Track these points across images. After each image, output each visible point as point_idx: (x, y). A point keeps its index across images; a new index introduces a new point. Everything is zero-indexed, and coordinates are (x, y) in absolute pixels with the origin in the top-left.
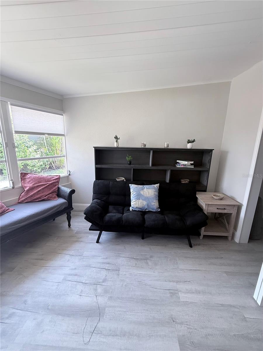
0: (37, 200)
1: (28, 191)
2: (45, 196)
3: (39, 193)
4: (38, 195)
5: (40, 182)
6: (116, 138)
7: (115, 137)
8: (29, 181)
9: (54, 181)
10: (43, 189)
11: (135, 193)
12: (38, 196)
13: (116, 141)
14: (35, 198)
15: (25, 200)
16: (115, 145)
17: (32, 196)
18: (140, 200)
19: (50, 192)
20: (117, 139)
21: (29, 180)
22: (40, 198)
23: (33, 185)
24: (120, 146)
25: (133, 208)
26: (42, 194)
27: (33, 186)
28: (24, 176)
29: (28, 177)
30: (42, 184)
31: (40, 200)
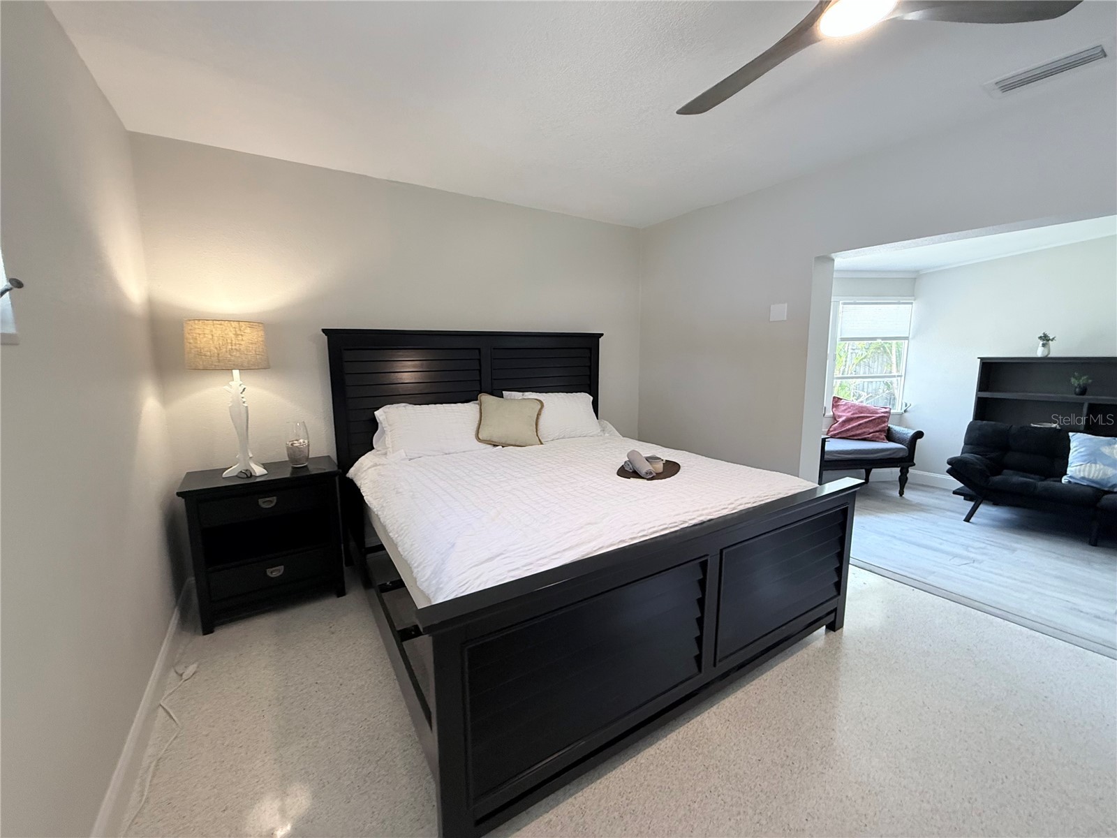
0: (856, 438)
1: (845, 422)
2: (869, 434)
3: (861, 427)
4: (857, 430)
5: (862, 413)
6: (1045, 339)
7: (1040, 338)
8: (846, 410)
9: (883, 414)
10: (866, 422)
11: (1082, 450)
12: (858, 432)
13: (1044, 345)
14: (853, 433)
15: (838, 434)
16: (1040, 352)
17: (848, 430)
18: (1096, 463)
19: (877, 429)
20: (1048, 340)
21: (845, 408)
22: (859, 435)
23: (852, 414)
24: (1053, 354)
25: (1070, 477)
26: (864, 430)
27: (852, 416)
28: (836, 402)
29: (843, 403)
30: (865, 415)
31: (860, 438)
